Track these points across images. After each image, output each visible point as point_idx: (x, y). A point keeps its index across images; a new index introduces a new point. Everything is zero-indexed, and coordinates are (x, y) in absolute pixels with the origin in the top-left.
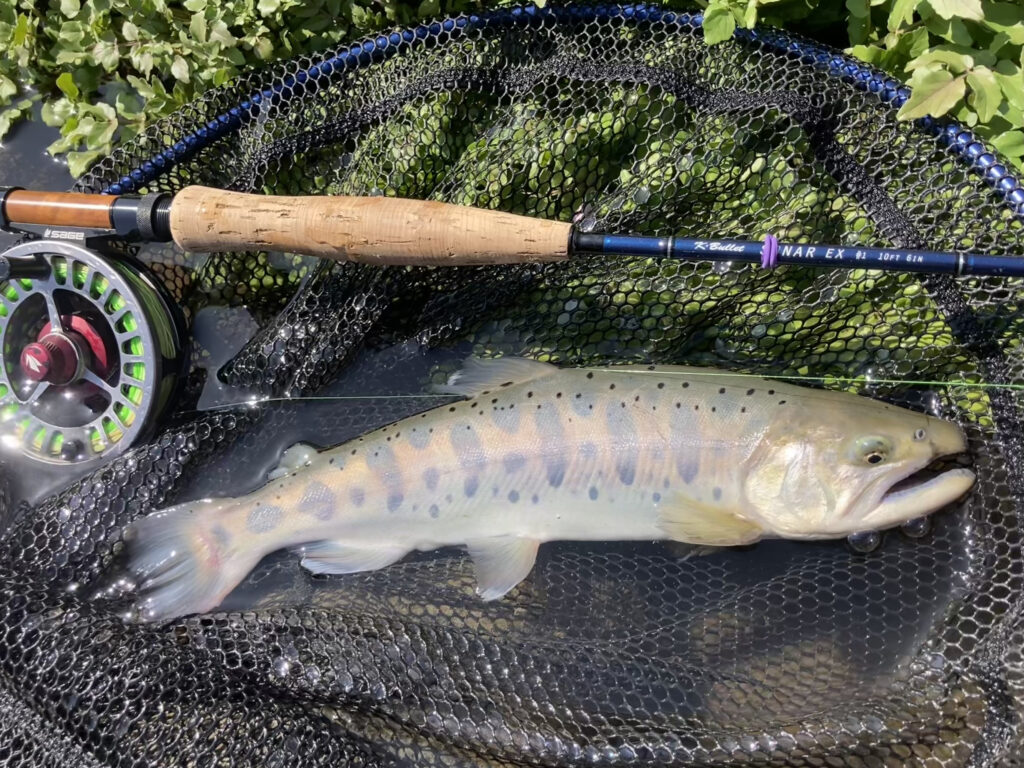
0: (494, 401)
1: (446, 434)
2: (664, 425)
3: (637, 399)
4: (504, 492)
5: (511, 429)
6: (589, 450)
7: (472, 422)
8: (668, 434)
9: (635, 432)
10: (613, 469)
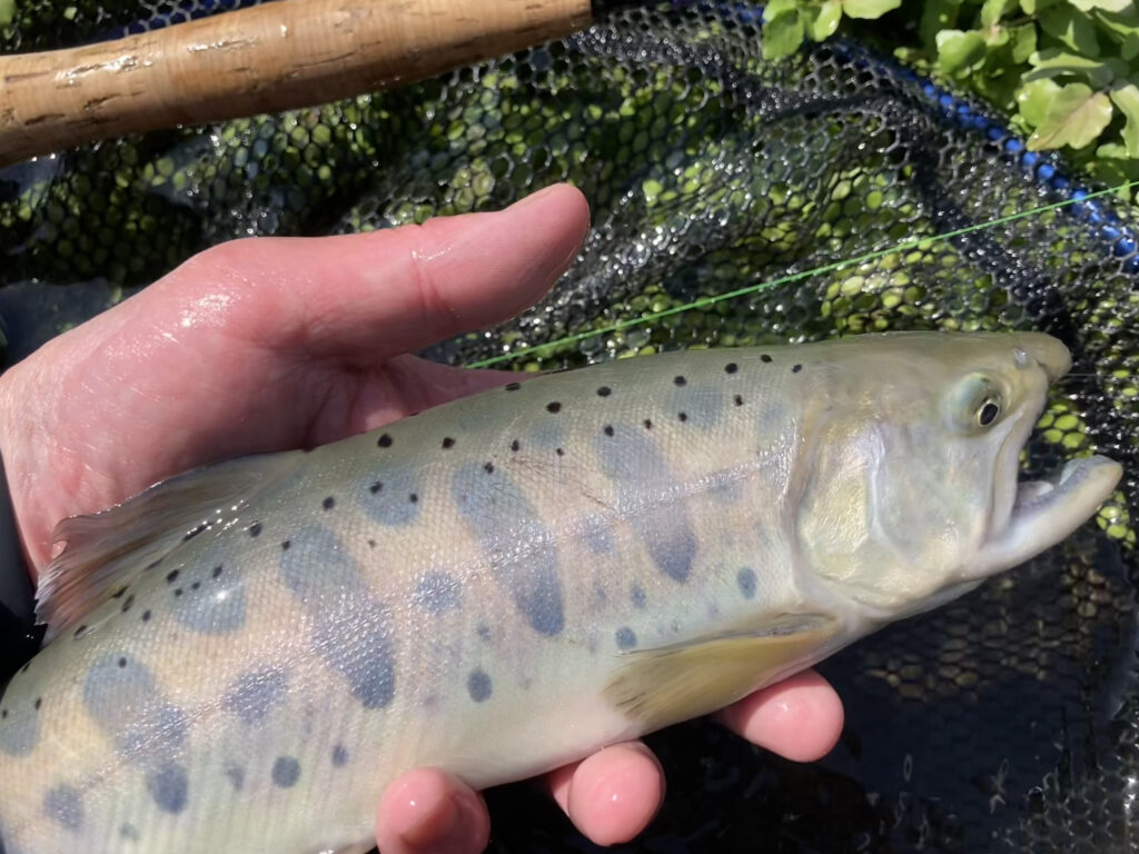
0: (172, 576)
1: (74, 695)
2: (596, 479)
3: (515, 447)
4: (260, 771)
5: (229, 621)
6: (439, 593)
7: (128, 647)
8: (609, 492)
9: (532, 513)
10: (511, 609)
